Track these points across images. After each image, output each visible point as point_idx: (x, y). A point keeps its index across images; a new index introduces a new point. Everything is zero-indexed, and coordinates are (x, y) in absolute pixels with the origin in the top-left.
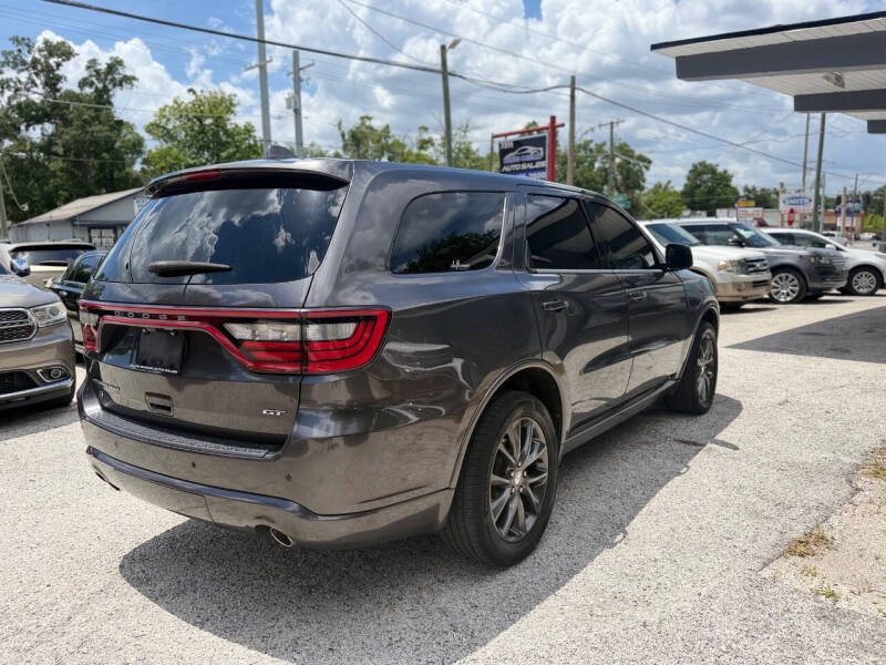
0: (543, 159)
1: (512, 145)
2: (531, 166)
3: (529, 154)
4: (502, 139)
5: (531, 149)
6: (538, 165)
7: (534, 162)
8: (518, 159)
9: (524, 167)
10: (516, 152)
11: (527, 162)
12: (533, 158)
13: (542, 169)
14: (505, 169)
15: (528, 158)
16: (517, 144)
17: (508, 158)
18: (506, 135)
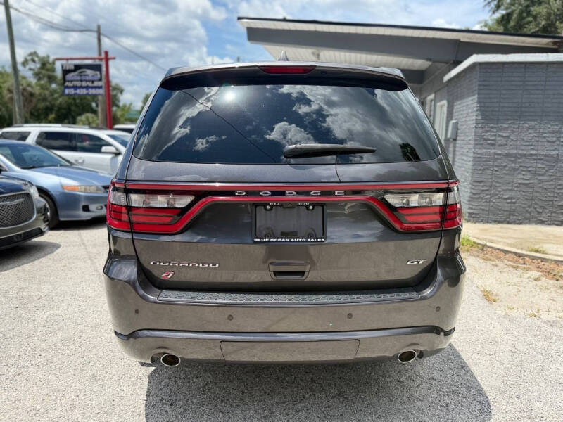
0: (100, 80)
1: (73, 68)
2: (90, 84)
3: (87, 75)
4: (64, 62)
5: (89, 72)
6: (96, 84)
7: (93, 82)
8: (79, 78)
9: (84, 84)
10: (77, 73)
11: (87, 81)
12: (91, 78)
13: (99, 87)
14: (67, 84)
15: (87, 78)
16: (77, 67)
17: (69, 76)
18: (67, 60)
